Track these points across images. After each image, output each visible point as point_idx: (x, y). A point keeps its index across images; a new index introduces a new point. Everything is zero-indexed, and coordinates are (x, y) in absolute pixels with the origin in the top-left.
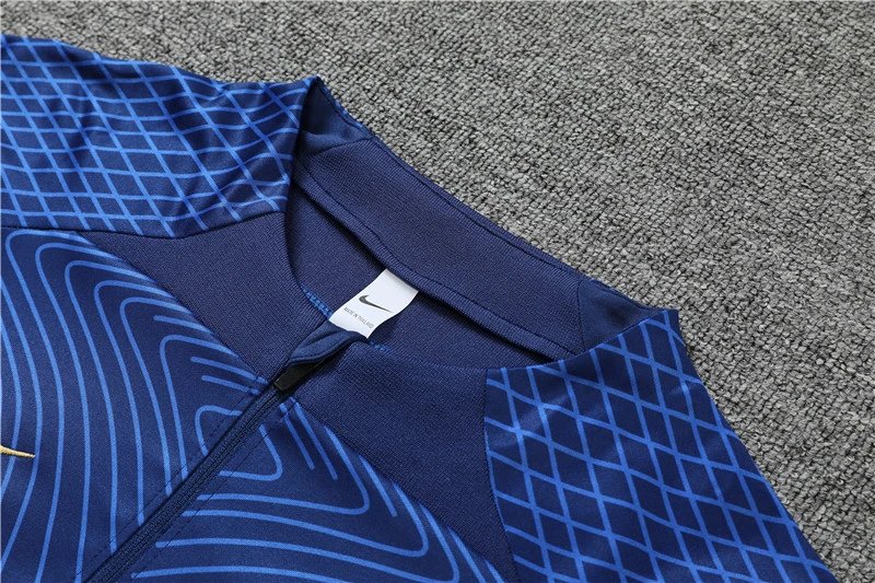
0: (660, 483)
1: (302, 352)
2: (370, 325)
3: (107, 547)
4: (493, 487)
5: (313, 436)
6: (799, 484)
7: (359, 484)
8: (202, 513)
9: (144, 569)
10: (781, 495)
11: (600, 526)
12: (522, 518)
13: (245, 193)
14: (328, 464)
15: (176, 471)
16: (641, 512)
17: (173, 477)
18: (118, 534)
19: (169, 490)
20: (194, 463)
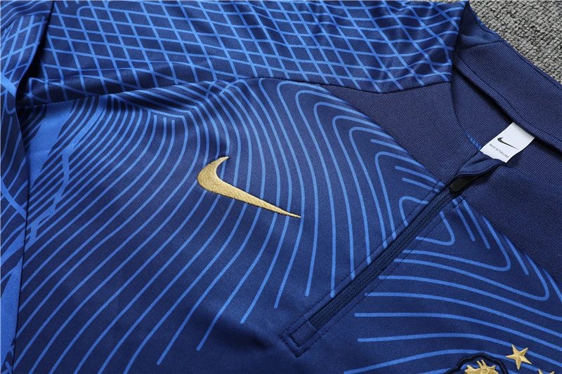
1: (466, 170)
2: (506, 156)
3: (348, 275)
5: (475, 221)
7: (504, 253)
8: (405, 261)
9: (372, 291)
13: (425, 69)
14: (484, 238)
15: (389, 234)
17: (387, 238)
18: (355, 269)
19: (385, 245)
20: (400, 230)
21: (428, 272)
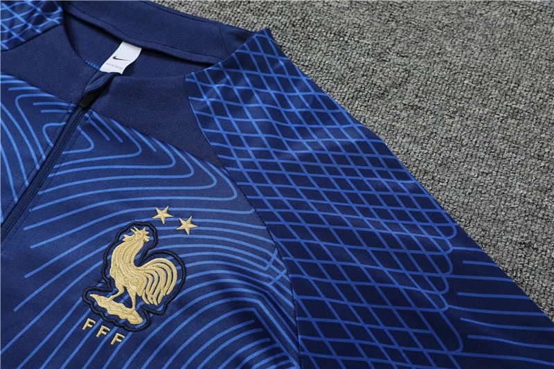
0: (279, 108)
1: (89, 88)
2: (121, 68)
3: (13, 200)
4: (201, 127)
5: (105, 124)
6: (344, 94)
7: (134, 141)
8: (58, 174)
9: (34, 206)
10: (337, 101)
11: (256, 133)
12: (219, 138)
13: (40, 20)
14: (116, 135)
15: (39, 157)
16: (274, 122)
17: (38, 161)
18: (17, 193)
19: (38, 167)
20: (47, 152)
21: (78, 176)
